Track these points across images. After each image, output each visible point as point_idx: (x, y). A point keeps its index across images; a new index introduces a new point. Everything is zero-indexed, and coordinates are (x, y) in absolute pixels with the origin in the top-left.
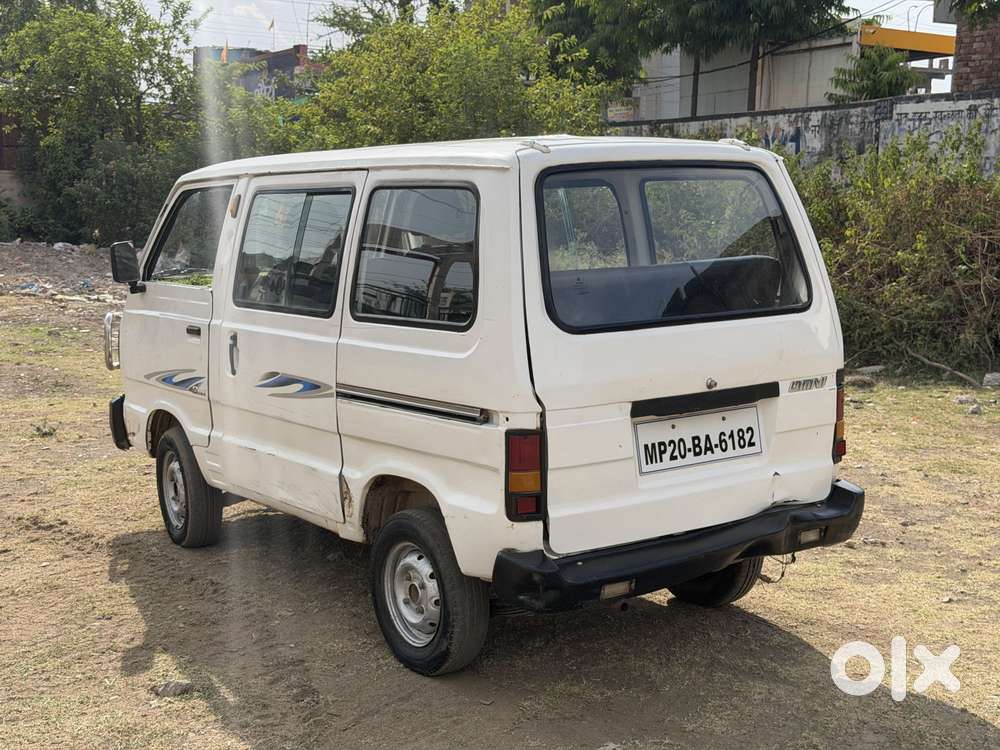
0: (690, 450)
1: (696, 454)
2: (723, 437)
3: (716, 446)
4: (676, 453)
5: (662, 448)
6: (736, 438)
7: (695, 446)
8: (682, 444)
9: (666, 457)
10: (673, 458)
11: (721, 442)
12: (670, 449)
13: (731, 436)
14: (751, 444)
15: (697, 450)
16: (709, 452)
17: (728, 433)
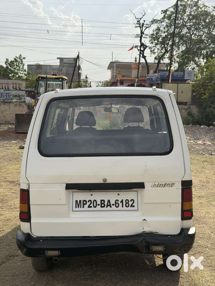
0: (99, 205)
1: (101, 207)
2: (117, 202)
3: (113, 205)
4: (92, 205)
5: (85, 202)
6: (124, 203)
7: (101, 204)
8: (95, 202)
9: (86, 206)
10: (89, 207)
11: (116, 203)
12: (88, 204)
13: (122, 201)
14: (132, 206)
15: (103, 205)
16: (109, 207)
17: (120, 200)
